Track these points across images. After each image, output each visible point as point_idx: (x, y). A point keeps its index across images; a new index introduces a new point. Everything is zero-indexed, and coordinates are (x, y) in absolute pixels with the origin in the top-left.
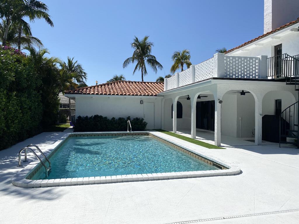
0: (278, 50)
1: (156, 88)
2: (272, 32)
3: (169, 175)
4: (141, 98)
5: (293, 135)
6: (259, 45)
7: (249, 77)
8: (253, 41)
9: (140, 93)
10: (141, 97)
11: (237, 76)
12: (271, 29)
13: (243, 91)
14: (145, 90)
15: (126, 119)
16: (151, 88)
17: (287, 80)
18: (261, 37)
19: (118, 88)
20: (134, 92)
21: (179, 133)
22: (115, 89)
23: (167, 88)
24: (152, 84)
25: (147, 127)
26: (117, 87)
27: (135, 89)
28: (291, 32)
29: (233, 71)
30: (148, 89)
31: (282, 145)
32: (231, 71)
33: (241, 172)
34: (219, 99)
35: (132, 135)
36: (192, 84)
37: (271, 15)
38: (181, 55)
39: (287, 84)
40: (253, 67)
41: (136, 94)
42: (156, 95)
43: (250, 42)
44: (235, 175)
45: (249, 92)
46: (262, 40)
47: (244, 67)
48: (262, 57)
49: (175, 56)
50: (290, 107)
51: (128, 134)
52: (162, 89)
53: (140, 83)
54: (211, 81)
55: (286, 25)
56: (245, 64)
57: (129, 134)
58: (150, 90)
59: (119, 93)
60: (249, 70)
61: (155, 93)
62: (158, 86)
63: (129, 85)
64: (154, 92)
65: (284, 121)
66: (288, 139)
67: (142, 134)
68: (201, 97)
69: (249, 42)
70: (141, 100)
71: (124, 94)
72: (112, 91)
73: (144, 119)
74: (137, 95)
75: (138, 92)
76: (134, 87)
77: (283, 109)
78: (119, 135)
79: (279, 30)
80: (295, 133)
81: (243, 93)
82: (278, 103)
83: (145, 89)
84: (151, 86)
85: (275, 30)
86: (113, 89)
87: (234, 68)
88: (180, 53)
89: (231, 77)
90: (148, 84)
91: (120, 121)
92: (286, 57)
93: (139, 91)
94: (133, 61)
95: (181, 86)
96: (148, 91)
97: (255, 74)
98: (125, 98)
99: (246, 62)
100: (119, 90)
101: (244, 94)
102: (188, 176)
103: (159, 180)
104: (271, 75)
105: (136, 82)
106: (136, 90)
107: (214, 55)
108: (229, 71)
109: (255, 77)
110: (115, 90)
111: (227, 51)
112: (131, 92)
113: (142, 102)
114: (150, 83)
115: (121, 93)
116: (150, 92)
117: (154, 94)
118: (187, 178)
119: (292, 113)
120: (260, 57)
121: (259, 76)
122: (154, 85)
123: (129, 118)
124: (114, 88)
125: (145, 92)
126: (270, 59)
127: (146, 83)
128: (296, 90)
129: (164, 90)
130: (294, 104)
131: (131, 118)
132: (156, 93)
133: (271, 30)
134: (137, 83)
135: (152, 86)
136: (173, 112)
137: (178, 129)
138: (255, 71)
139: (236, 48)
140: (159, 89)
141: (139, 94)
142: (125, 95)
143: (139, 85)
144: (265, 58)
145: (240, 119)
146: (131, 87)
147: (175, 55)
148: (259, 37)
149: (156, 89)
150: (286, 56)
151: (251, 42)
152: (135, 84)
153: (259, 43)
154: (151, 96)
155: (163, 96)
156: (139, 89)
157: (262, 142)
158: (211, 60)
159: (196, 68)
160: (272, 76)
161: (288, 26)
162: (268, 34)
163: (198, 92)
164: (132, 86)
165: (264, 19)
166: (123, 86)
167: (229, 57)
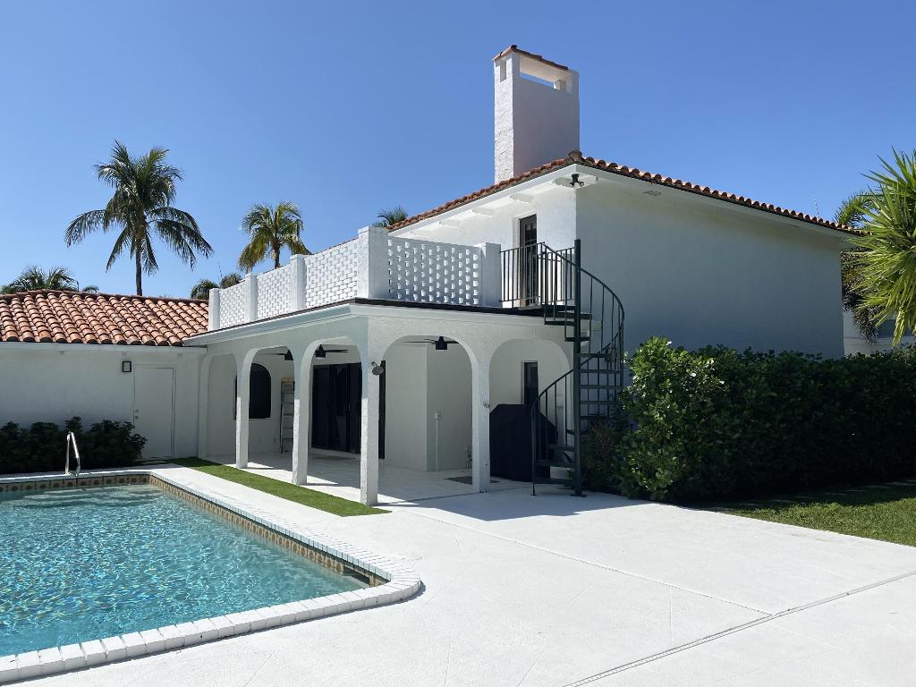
0: (528, 229)
1: (183, 320)
2: (512, 182)
3: (184, 634)
4: (124, 354)
5: (566, 460)
6: (484, 211)
7: (456, 299)
8: (468, 200)
9: (123, 334)
10: (123, 348)
11: (423, 298)
12: (512, 173)
13: (441, 338)
14: (140, 325)
15: (62, 427)
16: (163, 318)
17: (547, 311)
18: (488, 191)
19: (34, 316)
20: (100, 332)
21: (256, 468)
22: (21, 319)
23: (218, 320)
24: (170, 303)
25: (146, 453)
26: (32, 311)
27: (105, 319)
28: (555, 186)
29: (412, 282)
30: (154, 322)
31: (540, 488)
32: (406, 283)
33: (421, 589)
34: (373, 363)
35: (83, 484)
36: (296, 313)
37: (511, 134)
38: (272, 216)
39: (546, 323)
40: (465, 274)
41: (103, 338)
42: (179, 344)
43: (461, 201)
44: (401, 600)
45: (455, 342)
46: (456, 213)
47: (441, 271)
48: (489, 246)
49: (256, 217)
50: (555, 383)
51: (66, 482)
52: (204, 324)
53: (125, 302)
54: (348, 308)
55: (544, 168)
56: (445, 263)
57: (69, 484)
58: (158, 326)
59: (36, 333)
60: (456, 282)
61: (176, 336)
62: (190, 312)
63: (82, 306)
64: (172, 332)
65: (544, 419)
66: (555, 472)
67: (122, 480)
68: (327, 354)
69: (457, 202)
70: (124, 358)
71: (58, 337)
72: (8, 328)
73: (136, 423)
74: (108, 342)
75: (115, 332)
76: (101, 315)
77: (541, 389)
78: (29, 488)
79: (528, 178)
80: (570, 454)
81: (441, 344)
82: (531, 371)
83: (142, 321)
84: (164, 311)
85: (518, 177)
86: (15, 319)
87: (416, 274)
88: (270, 211)
89: (407, 300)
90: (152, 306)
91: (36, 435)
92: (542, 253)
93: (119, 329)
94: (106, 223)
95: (265, 316)
96: (150, 329)
97: (471, 292)
98: (62, 352)
99: (448, 258)
100: (39, 324)
101: (445, 348)
102: (253, 627)
103: (147, 655)
104: (511, 298)
105: (110, 296)
106: (107, 324)
107: (359, 231)
108: (403, 283)
109: (471, 301)
110: (22, 324)
111: (408, 218)
112: (86, 332)
113: (127, 365)
114: (160, 303)
115: (45, 335)
116: (158, 331)
117: (173, 340)
118: (250, 632)
119: (561, 401)
120: (481, 246)
121: (480, 297)
122: (175, 307)
123: (74, 424)
124: (19, 315)
125: (141, 333)
126: (507, 253)
127: (147, 302)
128: (568, 340)
129: (210, 328)
130: (565, 375)
131: (82, 422)
132: (181, 335)
133: (511, 175)
134: (113, 302)
135: (168, 311)
136: (239, 399)
137: (254, 456)
138: (470, 283)
139: (426, 216)
140: (192, 323)
141: (118, 338)
142: (63, 341)
143: (119, 309)
144: (494, 249)
145: (436, 417)
146: (88, 314)
147: (253, 214)
148: (482, 191)
149: (180, 323)
150: (544, 250)
151: (464, 201)
152: (103, 304)
153: (450, 218)
154: (160, 345)
155: (205, 346)
156: (117, 320)
157: (492, 482)
158: (351, 245)
159: (308, 267)
160: (513, 300)
161: (549, 170)
162: (504, 185)
163: (315, 340)
164: (93, 311)
165: (494, 142)
166: (57, 309)
167: (402, 241)
